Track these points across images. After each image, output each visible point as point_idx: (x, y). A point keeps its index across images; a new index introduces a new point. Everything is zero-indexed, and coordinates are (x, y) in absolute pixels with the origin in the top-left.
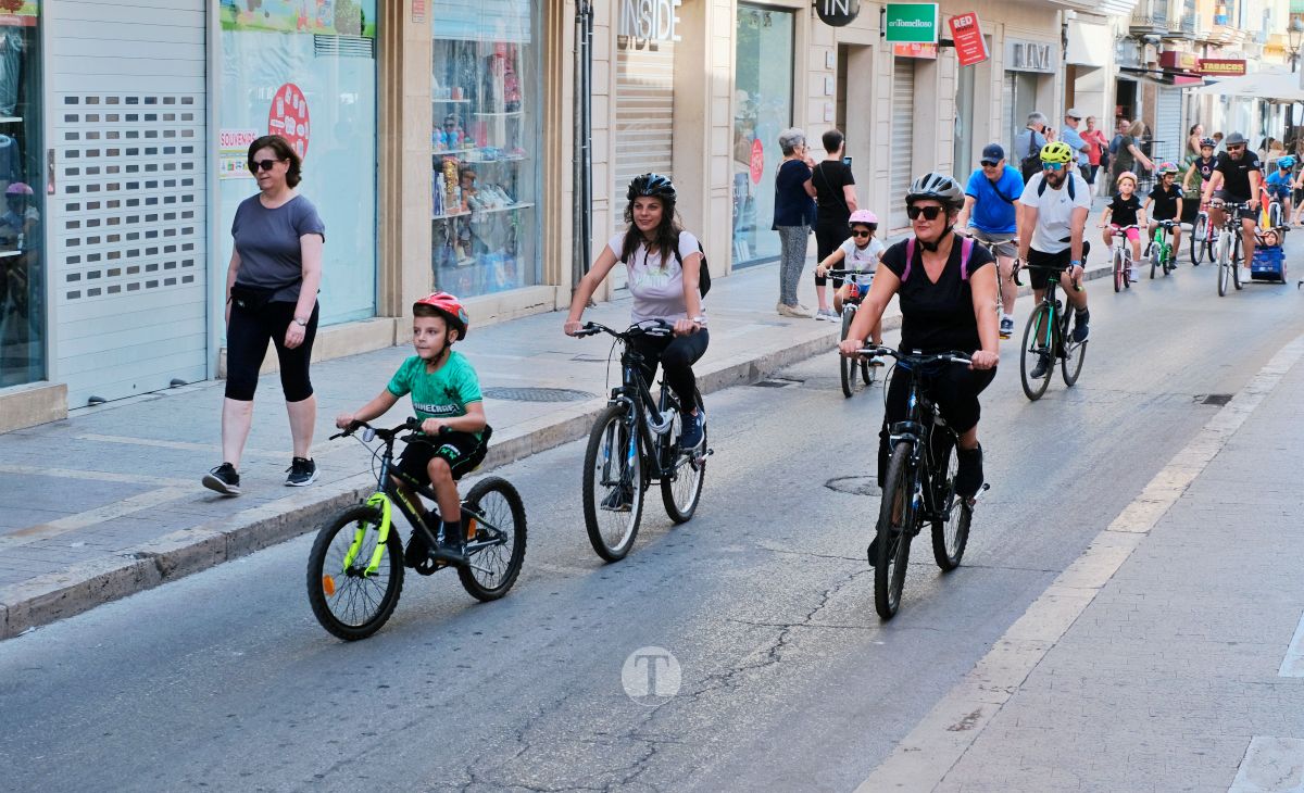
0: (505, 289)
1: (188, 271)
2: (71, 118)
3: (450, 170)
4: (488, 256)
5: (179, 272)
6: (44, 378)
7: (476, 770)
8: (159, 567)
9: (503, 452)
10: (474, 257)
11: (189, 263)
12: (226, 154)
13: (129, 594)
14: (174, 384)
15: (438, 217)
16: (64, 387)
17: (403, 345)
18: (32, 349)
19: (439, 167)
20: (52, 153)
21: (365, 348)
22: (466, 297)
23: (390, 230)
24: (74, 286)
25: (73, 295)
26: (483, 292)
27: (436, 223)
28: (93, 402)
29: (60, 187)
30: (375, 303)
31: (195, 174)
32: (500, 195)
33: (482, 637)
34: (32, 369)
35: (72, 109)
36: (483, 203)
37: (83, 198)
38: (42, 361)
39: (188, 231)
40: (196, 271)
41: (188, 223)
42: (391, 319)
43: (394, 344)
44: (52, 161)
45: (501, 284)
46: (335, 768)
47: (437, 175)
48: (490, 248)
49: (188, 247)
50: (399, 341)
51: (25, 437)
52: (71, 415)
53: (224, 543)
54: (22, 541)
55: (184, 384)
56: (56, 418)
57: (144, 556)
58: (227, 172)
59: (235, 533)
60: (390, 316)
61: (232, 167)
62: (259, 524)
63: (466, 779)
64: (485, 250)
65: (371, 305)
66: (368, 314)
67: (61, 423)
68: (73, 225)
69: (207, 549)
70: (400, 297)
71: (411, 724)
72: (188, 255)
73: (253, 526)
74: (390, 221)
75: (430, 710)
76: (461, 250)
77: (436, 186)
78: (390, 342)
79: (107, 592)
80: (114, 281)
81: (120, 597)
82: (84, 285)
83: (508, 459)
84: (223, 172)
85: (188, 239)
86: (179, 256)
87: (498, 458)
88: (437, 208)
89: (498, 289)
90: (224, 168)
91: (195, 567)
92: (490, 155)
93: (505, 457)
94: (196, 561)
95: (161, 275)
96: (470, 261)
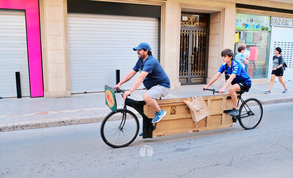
2: (275, 45)
6: (267, 78)
8: (262, 103)
14: (289, 81)
20: (271, 49)
29: (272, 54)
35: (275, 44)
38: (267, 76)
51: (261, 85)
53: (275, 101)
55: (290, 81)
59: (277, 100)
62: (282, 99)
69: (271, 101)
73: (281, 99)
91: (268, 104)
94: (269, 103)
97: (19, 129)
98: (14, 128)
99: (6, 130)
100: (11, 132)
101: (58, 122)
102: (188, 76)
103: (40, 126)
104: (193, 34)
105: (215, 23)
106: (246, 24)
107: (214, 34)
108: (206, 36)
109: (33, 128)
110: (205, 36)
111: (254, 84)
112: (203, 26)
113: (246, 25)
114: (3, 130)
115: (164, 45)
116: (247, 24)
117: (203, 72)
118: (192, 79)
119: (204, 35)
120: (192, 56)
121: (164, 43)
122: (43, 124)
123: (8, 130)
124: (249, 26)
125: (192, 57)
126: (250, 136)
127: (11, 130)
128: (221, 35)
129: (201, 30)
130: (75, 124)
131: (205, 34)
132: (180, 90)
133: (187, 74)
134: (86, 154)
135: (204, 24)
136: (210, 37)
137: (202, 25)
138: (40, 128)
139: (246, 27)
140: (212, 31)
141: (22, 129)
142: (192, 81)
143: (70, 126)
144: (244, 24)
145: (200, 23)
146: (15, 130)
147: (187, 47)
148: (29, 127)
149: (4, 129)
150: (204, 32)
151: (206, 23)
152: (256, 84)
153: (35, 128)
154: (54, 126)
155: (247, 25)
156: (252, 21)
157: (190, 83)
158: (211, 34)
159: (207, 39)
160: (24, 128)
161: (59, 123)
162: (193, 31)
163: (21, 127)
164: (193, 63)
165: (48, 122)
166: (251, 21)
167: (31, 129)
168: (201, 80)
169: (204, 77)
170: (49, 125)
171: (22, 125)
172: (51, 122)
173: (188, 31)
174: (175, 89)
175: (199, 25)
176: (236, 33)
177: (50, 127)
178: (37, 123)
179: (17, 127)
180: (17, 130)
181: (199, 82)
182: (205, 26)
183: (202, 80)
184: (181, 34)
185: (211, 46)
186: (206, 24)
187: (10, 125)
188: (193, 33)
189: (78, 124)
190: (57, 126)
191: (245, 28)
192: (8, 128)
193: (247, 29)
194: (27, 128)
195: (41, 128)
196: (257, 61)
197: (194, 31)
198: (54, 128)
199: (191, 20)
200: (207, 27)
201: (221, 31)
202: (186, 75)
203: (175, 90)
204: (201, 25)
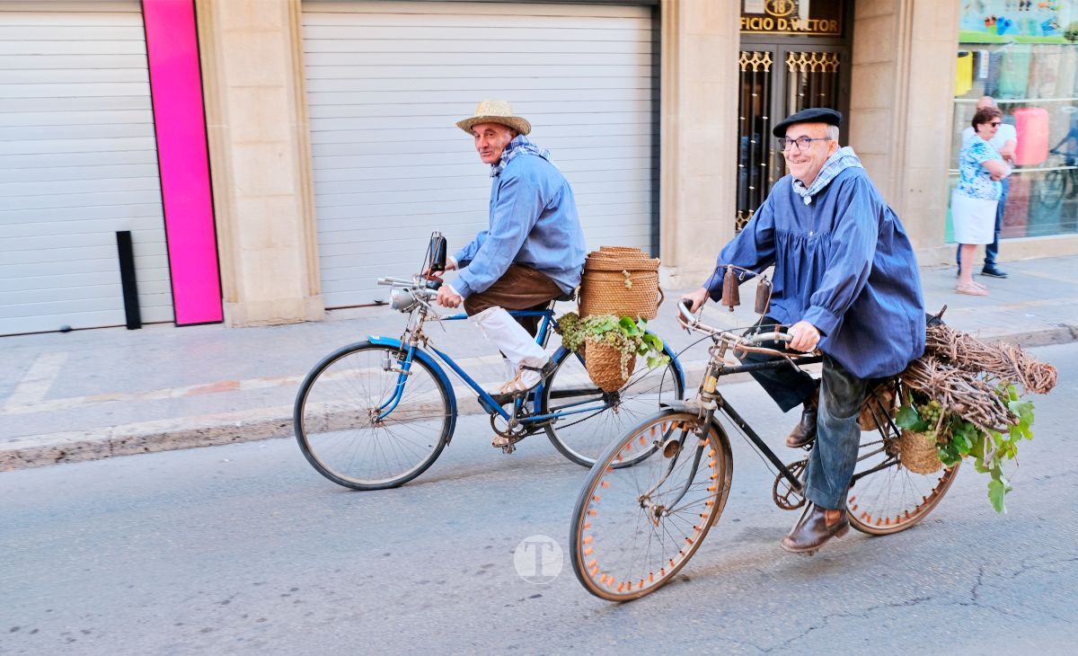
8: (1072, 333)
13: (1045, 345)
54: (1002, 309)
57: (1064, 326)
79: (1031, 341)
81: (1039, 346)
97: (132, 451)
98: (114, 447)
99: (84, 456)
100: (102, 462)
101: (276, 421)
103: (207, 439)
104: (788, 67)
105: (876, 17)
106: (1000, 20)
107: (872, 64)
108: (837, 74)
109: (185, 444)
110: (834, 71)
111: (1032, 258)
112: (828, 32)
113: (1003, 24)
114: (74, 456)
115: (676, 113)
116: (1006, 19)
119: (829, 67)
121: (677, 105)
122: (221, 432)
123: (93, 455)
124: (1014, 26)
126: (1040, 476)
127: (104, 454)
128: (899, 67)
129: (819, 49)
130: (342, 429)
131: (835, 63)
134: (388, 555)
135: (832, 24)
136: (856, 74)
137: (824, 26)
138: (211, 445)
139: (1001, 31)
140: (864, 51)
141: (141, 449)
143: (324, 435)
144: (994, 19)
145: (815, 21)
146: (117, 456)
147: (765, 118)
148: (168, 444)
149: (76, 451)
150: (830, 56)
151: (838, 23)
152: (1038, 257)
153: (190, 448)
154: (264, 439)
155: (1007, 24)
156: (1024, 7)
158: (859, 65)
159: (842, 85)
160: (153, 447)
161: (283, 426)
162: (789, 54)
163: (139, 445)
165: (238, 424)
166: (1022, 4)
167: (176, 449)
170: (243, 435)
171: (143, 435)
172: (250, 420)
173: (767, 53)
175: (813, 31)
176: (961, 55)
177: (247, 440)
178: (198, 428)
179: (123, 442)
180: (127, 455)
182: (833, 32)
184: (740, 66)
185: (861, 110)
186: (837, 26)
187: (98, 436)
188: (788, 62)
189: (352, 427)
190: (274, 436)
191: (997, 36)
192: (92, 448)
193: (1006, 37)
194: (162, 446)
195: (216, 445)
196: (1045, 167)
197: (792, 53)
198: (262, 445)
199: (779, 13)
200: (843, 36)
201: (900, 49)
204: (819, 31)
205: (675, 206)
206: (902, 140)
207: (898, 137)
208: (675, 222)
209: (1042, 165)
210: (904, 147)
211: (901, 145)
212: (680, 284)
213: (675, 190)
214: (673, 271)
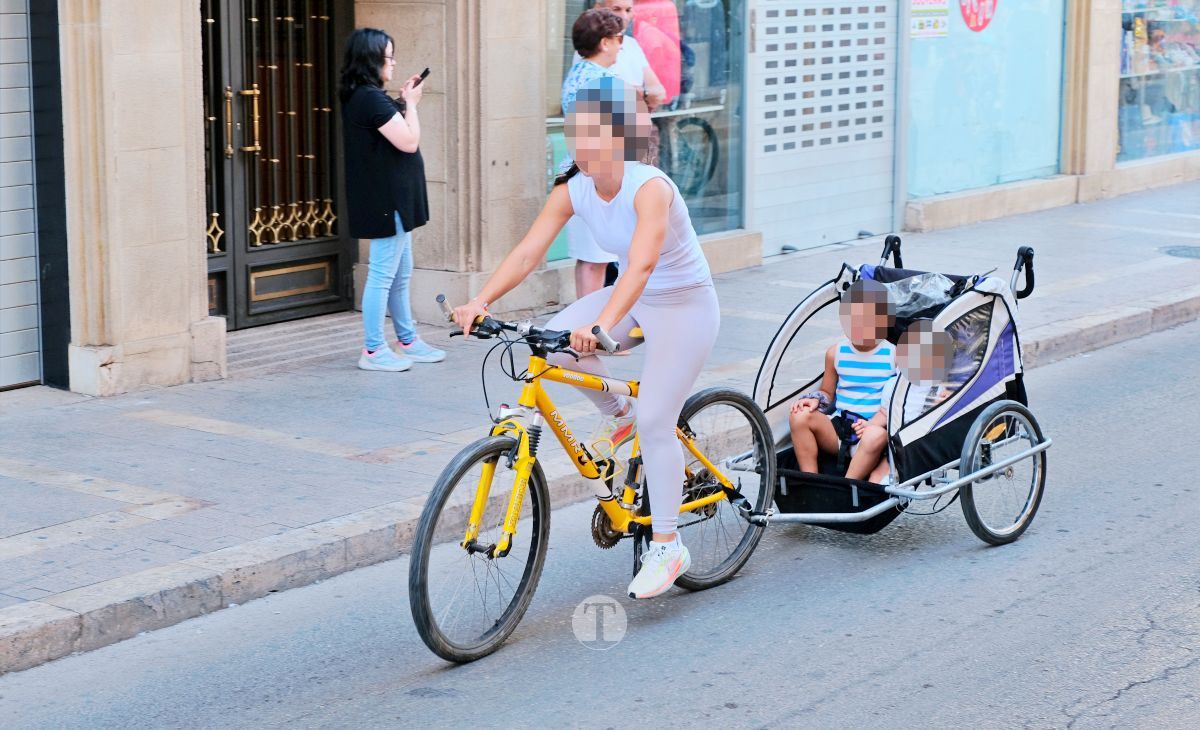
0: (1191, 148)
1: (878, 126)
3: (1138, 29)
4: (1175, 115)
5: (869, 128)
6: (741, 226)
7: (1156, 616)
9: (1186, 309)
10: (1160, 116)
11: (878, 119)
12: (918, 14)
14: (861, 235)
15: (1124, 76)
16: (759, 236)
17: (1085, 202)
18: (730, 200)
19: (1127, 26)
20: (753, 13)
21: (1048, 204)
22: (1151, 156)
23: (1076, 88)
24: (771, 140)
25: (770, 148)
26: (1168, 152)
27: (1122, 81)
28: (785, 249)
29: (760, 46)
30: (1058, 160)
31: (887, 33)
32: (1189, 54)
33: (1162, 488)
34: (731, 219)
36: (1171, 61)
37: (781, 55)
38: (740, 212)
39: (879, 88)
40: (885, 127)
41: (879, 80)
42: (1074, 177)
43: (1077, 202)
44: (753, 21)
45: (1187, 144)
46: (1014, 605)
47: (1125, 33)
48: (1178, 107)
49: (879, 103)
50: (1082, 198)
52: (765, 262)
54: (721, 377)
55: (870, 235)
56: (751, 265)
58: (917, 30)
60: (1073, 173)
61: (921, 26)
63: (1146, 625)
64: (1173, 109)
65: (1054, 163)
66: (1051, 172)
67: (755, 269)
68: (771, 81)
70: (1083, 155)
71: (1090, 568)
72: (878, 111)
74: (1076, 81)
75: (1108, 556)
76: (1146, 109)
77: (1124, 45)
78: (1073, 199)
80: (807, 136)
82: (780, 139)
83: (1191, 317)
84: (913, 31)
85: (878, 96)
86: (869, 112)
87: (1181, 316)
88: (1124, 66)
89: (1184, 148)
90: (914, 27)
92: (1180, 14)
93: (1188, 314)
95: (852, 130)
96: (1154, 120)
102: (230, 258)
117: (328, 218)
118: (253, 277)
120: (248, 92)
125: (252, 96)
132: (224, 374)
133: (223, 238)
142: (254, 298)
147: (210, 21)
157: (241, 311)
164: (258, 147)
168: (313, 284)
169: (332, 259)
174: (191, 372)
181: (302, 296)
183: (321, 281)
196: (678, 107)
202: (216, 249)
203: (191, 381)
205: (101, 215)
206: (472, 65)
207: (467, 62)
208: (103, 250)
209: (675, 105)
210: (478, 80)
211: (472, 77)
212: (120, 381)
213: (101, 183)
214: (104, 354)
